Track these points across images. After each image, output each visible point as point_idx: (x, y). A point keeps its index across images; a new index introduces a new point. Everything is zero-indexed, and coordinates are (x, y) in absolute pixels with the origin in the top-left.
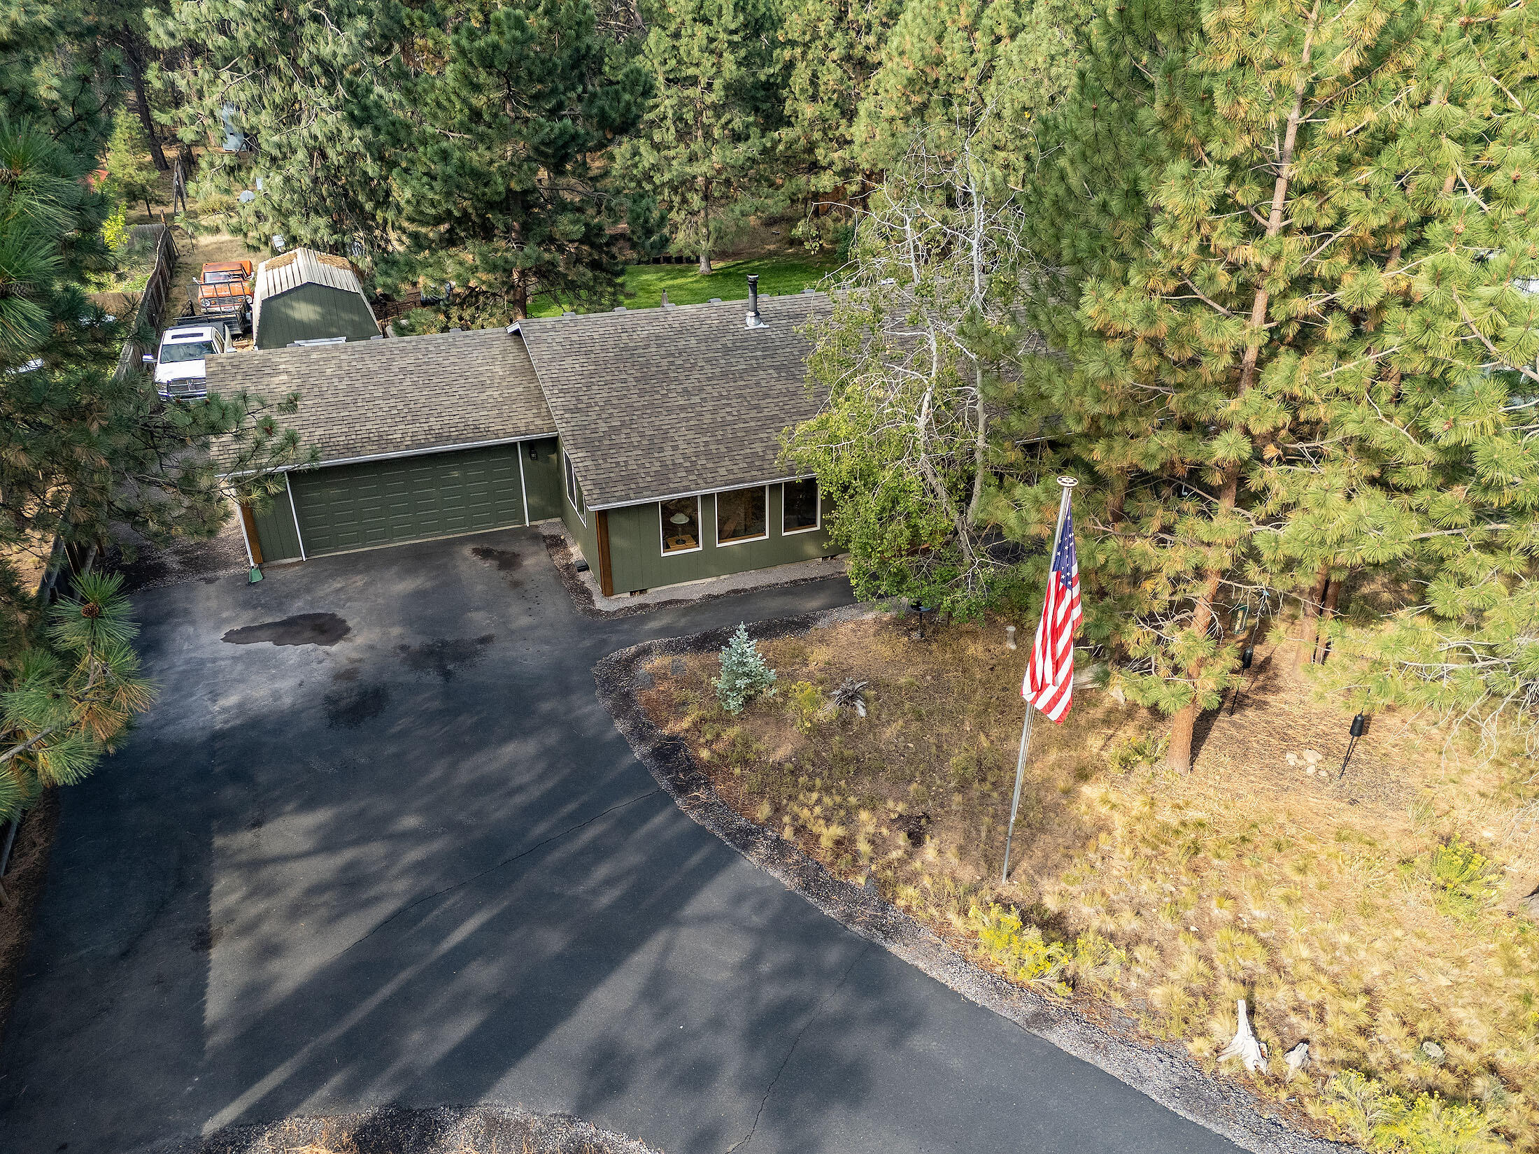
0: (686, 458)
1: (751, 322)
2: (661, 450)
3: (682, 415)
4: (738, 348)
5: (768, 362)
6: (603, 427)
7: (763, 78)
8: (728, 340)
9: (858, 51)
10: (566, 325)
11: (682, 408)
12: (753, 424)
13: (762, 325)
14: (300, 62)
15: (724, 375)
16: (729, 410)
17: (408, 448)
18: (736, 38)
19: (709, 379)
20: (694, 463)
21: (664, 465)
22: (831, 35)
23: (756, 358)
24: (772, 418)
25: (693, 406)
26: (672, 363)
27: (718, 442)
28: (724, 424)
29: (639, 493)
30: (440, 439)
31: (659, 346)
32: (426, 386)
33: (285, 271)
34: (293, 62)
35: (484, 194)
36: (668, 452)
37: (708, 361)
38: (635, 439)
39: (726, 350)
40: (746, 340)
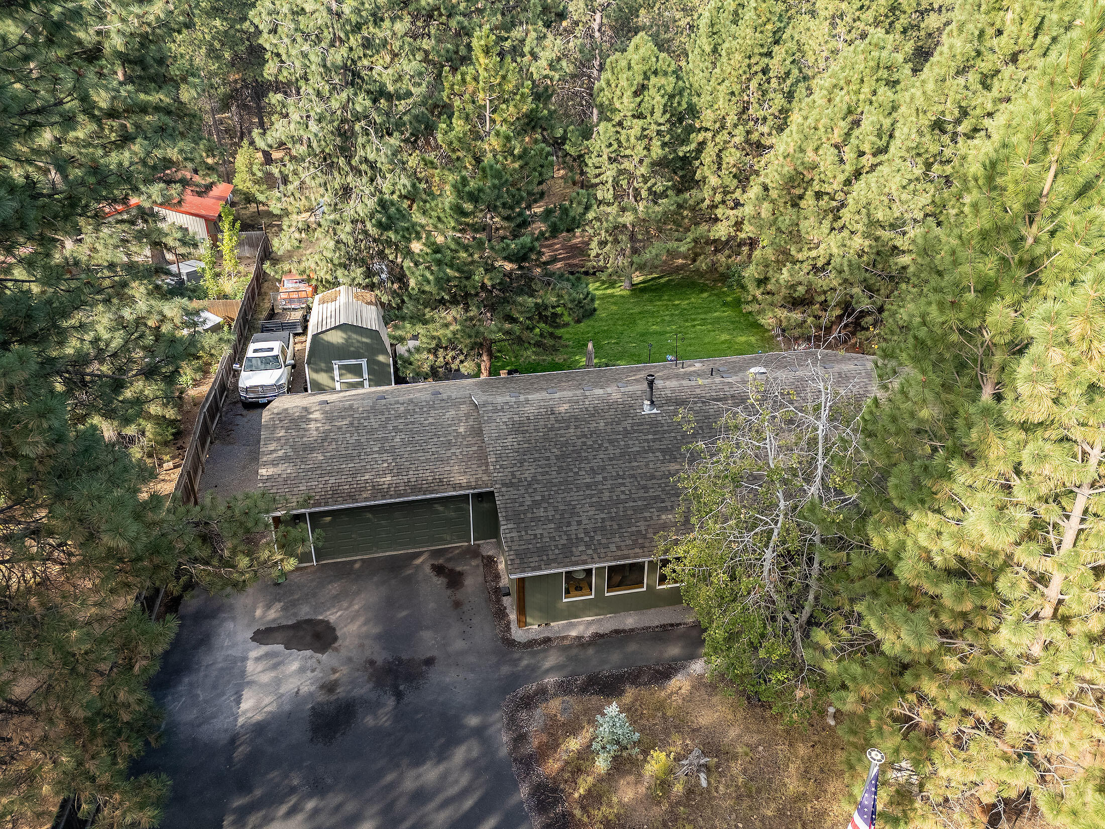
0: (586, 533)
1: (647, 409)
2: (569, 524)
3: (588, 492)
4: (635, 431)
5: (656, 445)
6: (528, 501)
7: (681, 154)
8: (627, 424)
9: (755, 137)
10: (511, 407)
11: (588, 486)
12: (640, 503)
13: (655, 411)
14: (353, 163)
15: (622, 455)
16: (623, 489)
17: (391, 497)
18: (663, 128)
19: (611, 459)
20: (592, 538)
21: (569, 539)
22: (735, 126)
23: (647, 441)
24: (655, 498)
25: (596, 484)
26: (584, 443)
27: (612, 519)
28: (619, 502)
29: (548, 564)
30: (415, 489)
31: (576, 427)
32: (410, 442)
33: (331, 306)
34: (349, 163)
35: (465, 287)
36: (574, 527)
37: (611, 442)
38: (551, 513)
39: (626, 433)
40: (641, 424)
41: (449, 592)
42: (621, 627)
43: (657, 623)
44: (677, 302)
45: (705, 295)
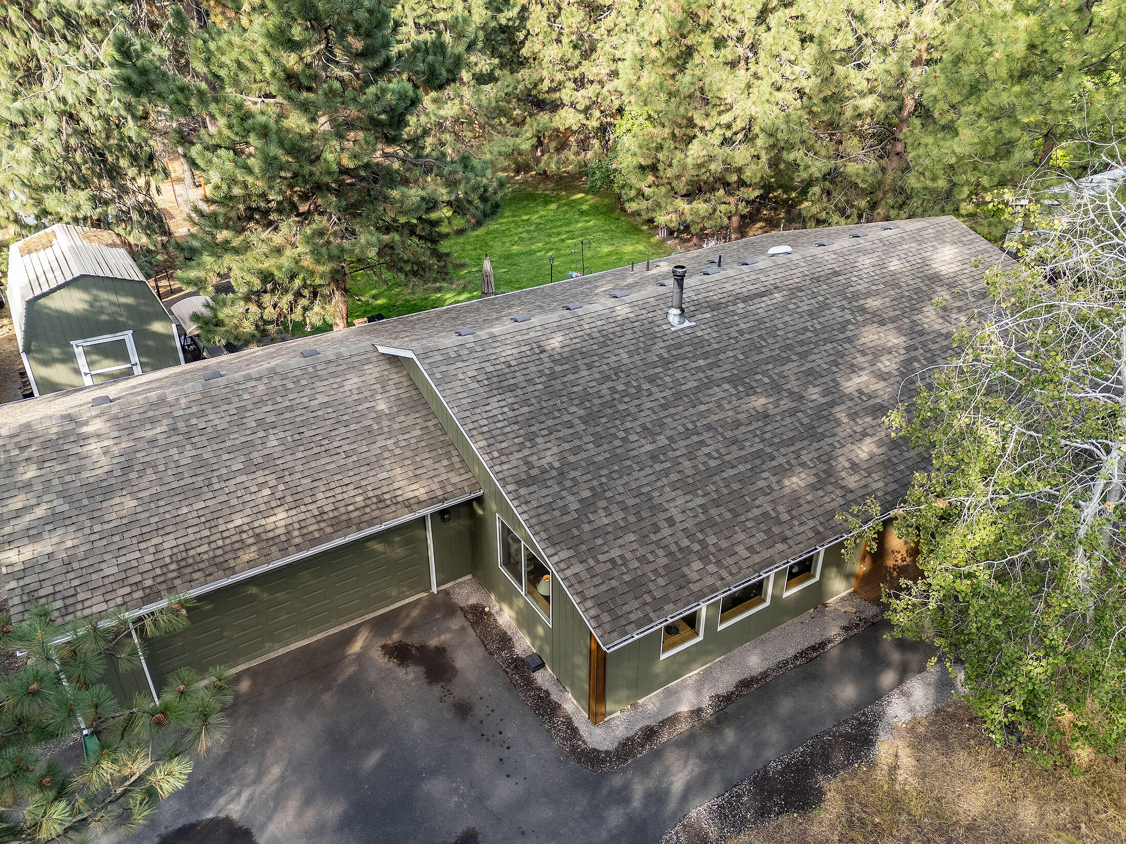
0: (691, 536)
1: (676, 322)
2: (656, 529)
3: (658, 467)
4: (677, 358)
5: (716, 374)
6: (572, 503)
8: (659, 347)
10: (472, 351)
11: (654, 457)
12: (742, 468)
13: (687, 324)
14: (36, 13)
15: (678, 396)
16: (706, 450)
17: (299, 548)
19: (664, 407)
20: (702, 542)
21: (670, 554)
23: (699, 369)
24: (758, 454)
25: (663, 450)
26: (613, 390)
27: (716, 503)
28: (711, 473)
30: (340, 524)
31: (589, 366)
32: (298, 443)
33: (46, 256)
34: (29, 15)
35: (311, 174)
36: (666, 531)
37: (651, 380)
38: (619, 516)
39: (665, 362)
40: (679, 346)
41: (437, 690)
42: (746, 675)
43: (791, 652)
44: (525, 218)
45: (553, 206)
